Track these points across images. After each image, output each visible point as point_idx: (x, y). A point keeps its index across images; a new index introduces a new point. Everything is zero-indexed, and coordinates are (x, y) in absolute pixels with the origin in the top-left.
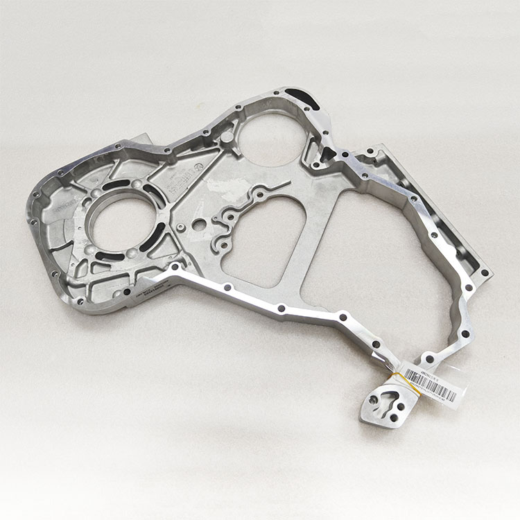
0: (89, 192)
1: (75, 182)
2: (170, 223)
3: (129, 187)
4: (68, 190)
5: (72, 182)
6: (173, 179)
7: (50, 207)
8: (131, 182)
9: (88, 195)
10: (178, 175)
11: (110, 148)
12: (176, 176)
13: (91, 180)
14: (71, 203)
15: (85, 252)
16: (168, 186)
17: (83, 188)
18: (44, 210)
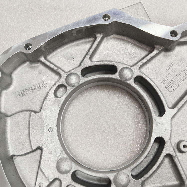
0: (64, 75)
1: (45, 58)
2: (170, 139)
3: (116, 76)
4: (35, 67)
5: (42, 59)
6: (170, 71)
7: (12, 88)
8: (119, 70)
9: (63, 81)
10: (175, 66)
11: (95, 18)
12: (173, 67)
13: (64, 56)
14: (39, 86)
15: (58, 168)
16: (165, 81)
17: (55, 68)
18: (4, 92)
